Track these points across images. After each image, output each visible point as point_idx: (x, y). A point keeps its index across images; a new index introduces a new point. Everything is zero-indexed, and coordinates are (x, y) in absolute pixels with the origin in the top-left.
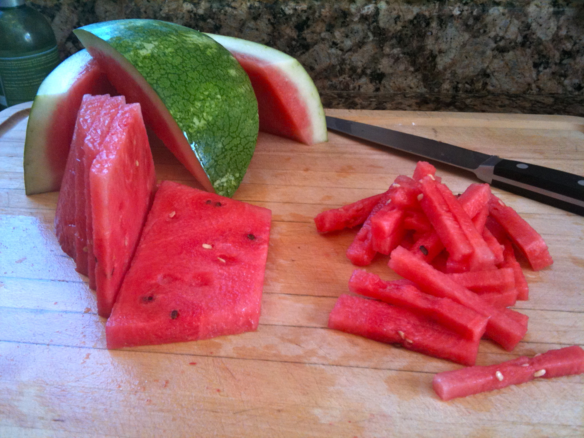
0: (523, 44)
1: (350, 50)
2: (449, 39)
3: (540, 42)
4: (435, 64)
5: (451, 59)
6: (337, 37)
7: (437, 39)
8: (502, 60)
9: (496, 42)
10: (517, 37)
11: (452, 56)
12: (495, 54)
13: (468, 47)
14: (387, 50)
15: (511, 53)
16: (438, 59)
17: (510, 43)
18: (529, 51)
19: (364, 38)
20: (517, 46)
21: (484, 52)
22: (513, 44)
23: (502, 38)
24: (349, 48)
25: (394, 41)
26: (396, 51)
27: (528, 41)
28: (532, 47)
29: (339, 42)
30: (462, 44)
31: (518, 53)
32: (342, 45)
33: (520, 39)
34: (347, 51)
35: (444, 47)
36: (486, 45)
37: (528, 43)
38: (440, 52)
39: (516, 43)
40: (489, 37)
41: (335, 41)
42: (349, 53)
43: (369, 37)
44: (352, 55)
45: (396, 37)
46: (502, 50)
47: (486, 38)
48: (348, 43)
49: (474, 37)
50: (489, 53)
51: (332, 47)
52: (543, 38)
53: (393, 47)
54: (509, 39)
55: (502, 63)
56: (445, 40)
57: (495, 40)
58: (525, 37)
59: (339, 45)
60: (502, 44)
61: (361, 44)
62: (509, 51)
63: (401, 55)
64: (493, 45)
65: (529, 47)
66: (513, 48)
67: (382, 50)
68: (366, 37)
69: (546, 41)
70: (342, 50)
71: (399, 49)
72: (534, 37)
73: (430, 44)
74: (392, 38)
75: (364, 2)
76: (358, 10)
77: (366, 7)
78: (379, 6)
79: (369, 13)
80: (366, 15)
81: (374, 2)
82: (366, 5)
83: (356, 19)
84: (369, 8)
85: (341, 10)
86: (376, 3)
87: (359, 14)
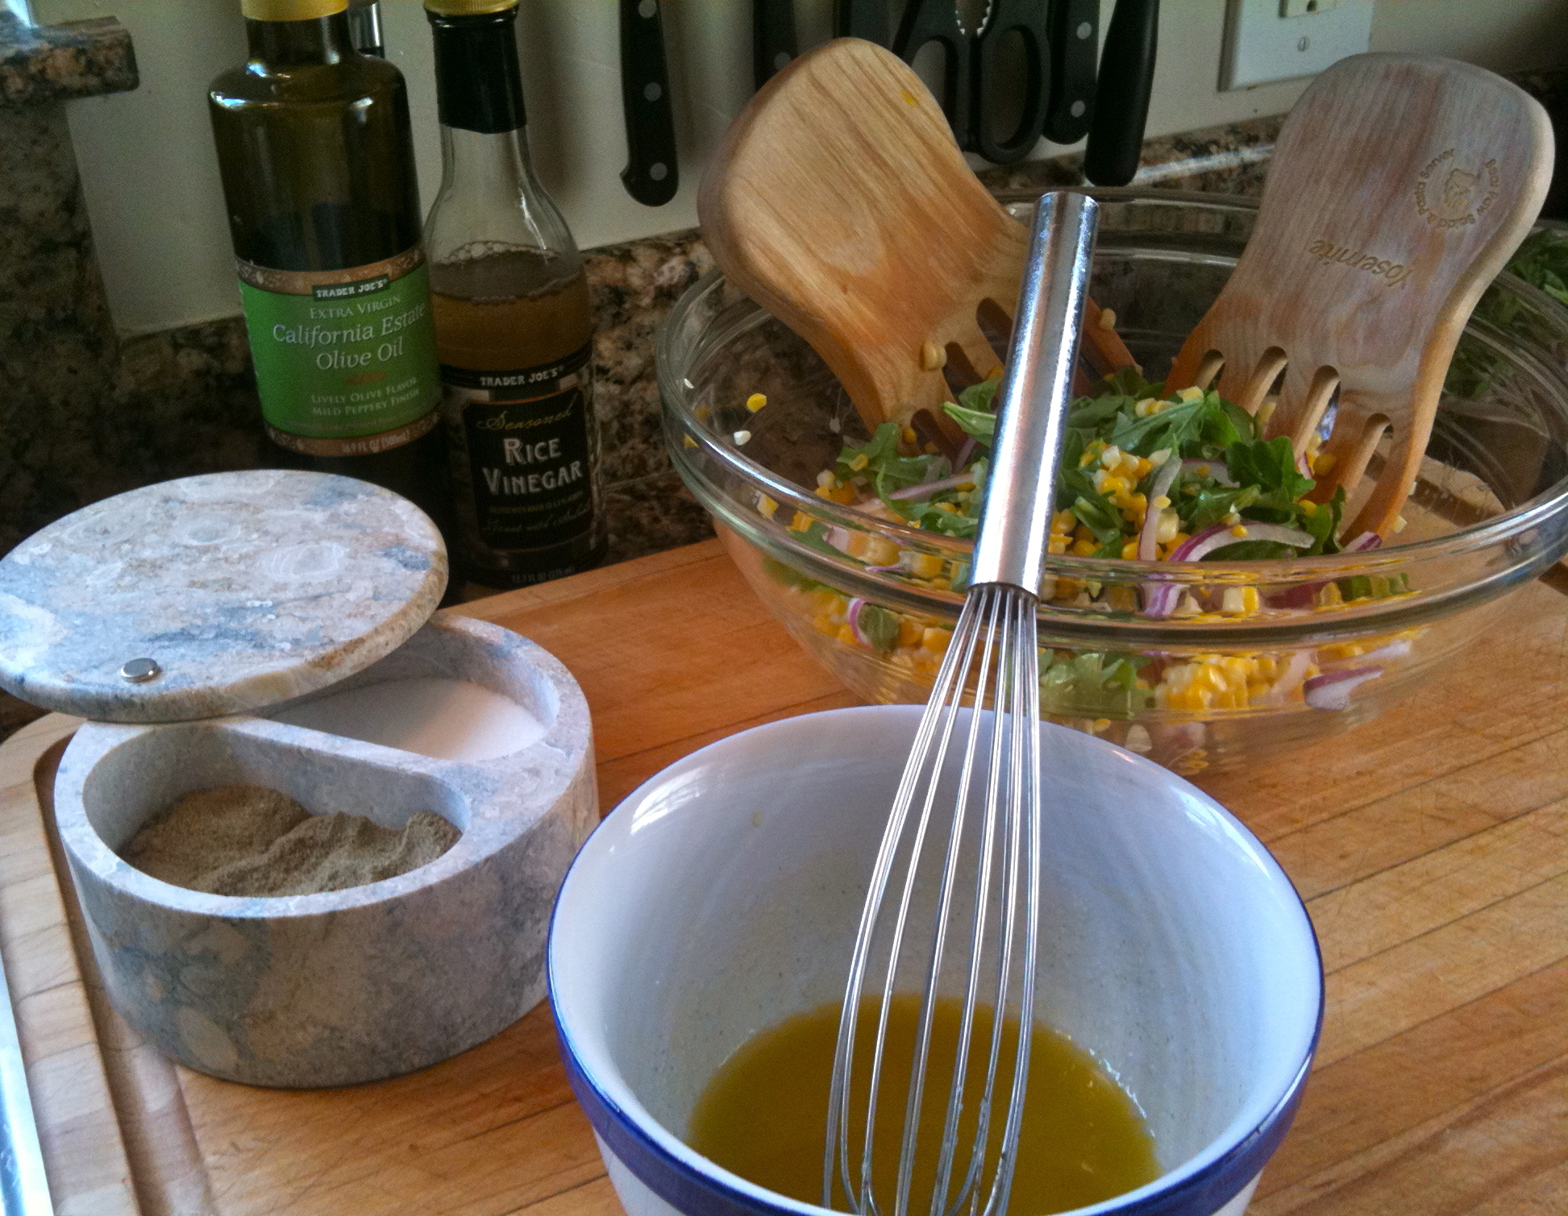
1: (639, 377)
6: (606, 354)
24: (635, 373)
29: (610, 364)
32: (619, 369)
34: (634, 381)
42: (639, 385)
44: (645, 389)
59: (611, 373)
70: (619, 381)
75: (655, 255)
76: (649, 277)
77: (665, 268)
78: (693, 257)
79: (675, 280)
80: (670, 286)
81: (678, 250)
82: (663, 261)
83: (646, 301)
84: (672, 269)
85: (608, 286)
86: (684, 253)
87: (652, 288)
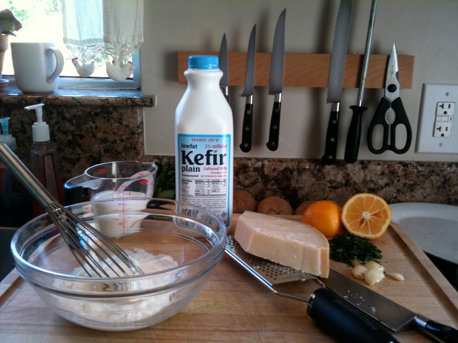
0: (346, 185)
1: (248, 186)
2: (304, 181)
3: (355, 184)
4: (297, 195)
5: (306, 192)
6: (241, 179)
7: (297, 181)
8: (335, 193)
9: (331, 183)
10: (342, 181)
11: (306, 190)
12: (330, 190)
13: (315, 186)
14: (269, 186)
15: (340, 189)
16: (299, 192)
17: (339, 184)
18: (349, 188)
19: (256, 180)
20: (342, 185)
21: (324, 189)
22: (340, 184)
23: (334, 181)
24: (247, 185)
25: (273, 182)
26: (275, 187)
27: (349, 183)
28: (352, 186)
29: (242, 181)
30: (311, 184)
31: (344, 189)
32: (243, 183)
33: (344, 182)
34: (247, 187)
35: (301, 185)
36: (325, 185)
37: (349, 184)
38: (300, 188)
39: (342, 184)
40: (327, 181)
41: (240, 181)
42: (248, 188)
43: (259, 179)
44: (249, 189)
45: (274, 180)
46: (335, 188)
47: (325, 181)
48: (247, 182)
49: (319, 180)
50: (327, 189)
51: (238, 184)
52: (357, 181)
53: (273, 185)
54: (338, 182)
55: (335, 195)
56: (302, 182)
57: (330, 182)
58: (347, 181)
59: (242, 183)
60: (334, 184)
61: (254, 183)
62: (338, 188)
63: (277, 190)
64: (329, 185)
65: (350, 186)
66: (341, 187)
67: (267, 187)
68: (257, 179)
69: (359, 183)
70: (244, 186)
71: (276, 186)
72: (352, 180)
73: (293, 183)
74: (271, 180)
75: (256, 161)
76: (253, 165)
77: (257, 163)
78: (264, 163)
79: (259, 166)
80: (257, 168)
81: (261, 161)
82: (257, 162)
83: (251, 169)
84: (258, 164)
85: (243, 164)
86: (262, 161)
87: (253, 167)
